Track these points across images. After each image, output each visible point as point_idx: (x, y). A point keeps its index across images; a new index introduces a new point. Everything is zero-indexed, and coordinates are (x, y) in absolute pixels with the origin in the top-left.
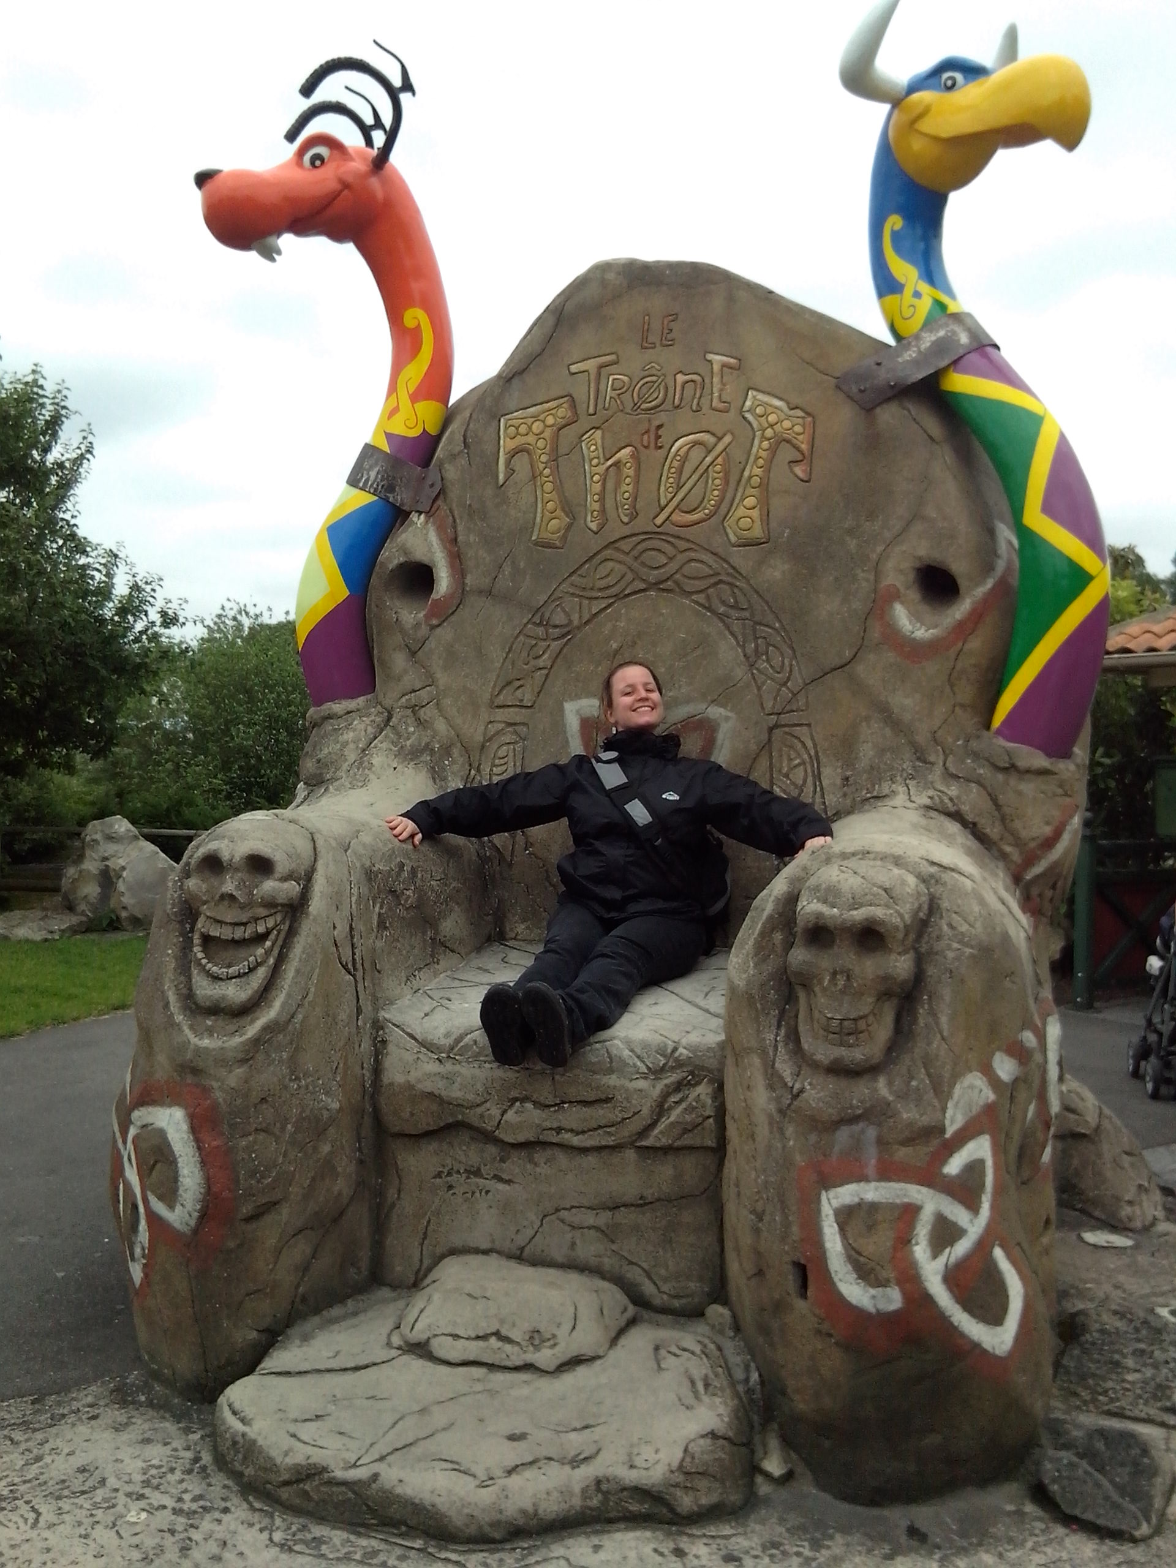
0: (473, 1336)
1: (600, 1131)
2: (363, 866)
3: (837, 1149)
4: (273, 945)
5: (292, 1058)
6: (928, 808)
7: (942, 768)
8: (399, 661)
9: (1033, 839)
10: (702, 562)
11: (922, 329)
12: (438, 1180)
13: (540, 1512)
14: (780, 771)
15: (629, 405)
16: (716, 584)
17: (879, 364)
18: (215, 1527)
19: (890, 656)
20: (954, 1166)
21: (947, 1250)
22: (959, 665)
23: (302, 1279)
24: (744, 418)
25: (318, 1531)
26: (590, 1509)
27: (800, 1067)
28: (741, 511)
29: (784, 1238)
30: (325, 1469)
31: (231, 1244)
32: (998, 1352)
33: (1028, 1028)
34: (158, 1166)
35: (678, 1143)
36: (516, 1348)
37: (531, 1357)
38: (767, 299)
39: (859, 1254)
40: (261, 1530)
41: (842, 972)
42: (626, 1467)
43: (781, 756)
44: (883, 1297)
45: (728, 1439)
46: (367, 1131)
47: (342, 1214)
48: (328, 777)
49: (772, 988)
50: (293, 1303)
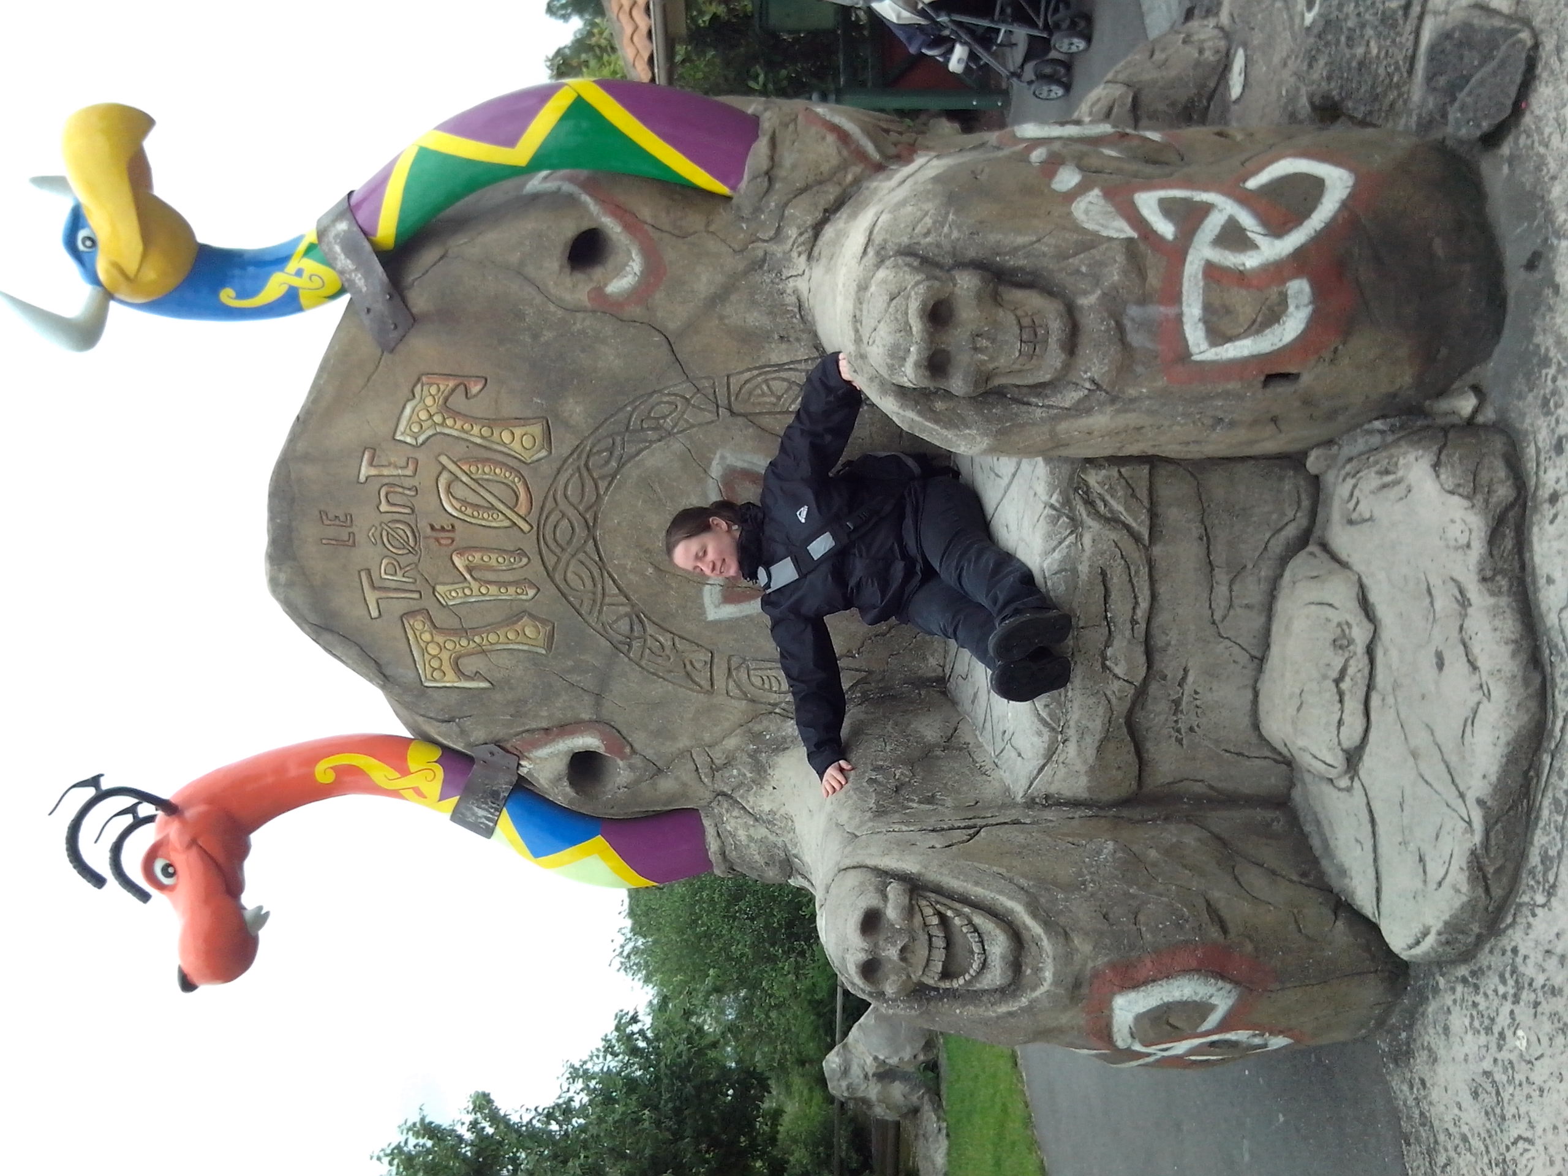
0: (1339, 705)
1: (1135, 581)
2: (871, 820)
3: (1149, 345)
5: (1063, 890)
6: (810, 257)
7: (770, 244)
8: (667, 785)
9: (840, 153)
10: (567, 484)
12: (1184, 742)
13: (1513, 637)
14: (775, 405)
15: (411, 558)
16: (588, 469)
17: (369, 310)
18: (1530, 962)
19: (659, 297)
20: (1166, 229)
21: (1249, 234)
22: (667, 227)
23: (1284, 877)
24: (423, 443)
25: (1534, 859)
26: (1511, 586)
27: (1069, 383)
28: (516, 446)
29: (1241, 397)
30: (1473, 853)
31: (1249, 947)
32: (1350, 184)
33: (1028, 156)
34: (1171, 1021)
35: (1146, 503)
36: (1352, 662)
37: (1360, 648)
38: (304, 422)
39: (1254, 321)
40: (1534, 915)
41: (974, 342)
42: (1469, 552)
43: (759, 404)
44: (1296, 298)
45: (1440, 452)
46: (1136, 813)
47: (1218, 838)
48: (783, 855)
49: (990, 410)
50: (1308, 886)
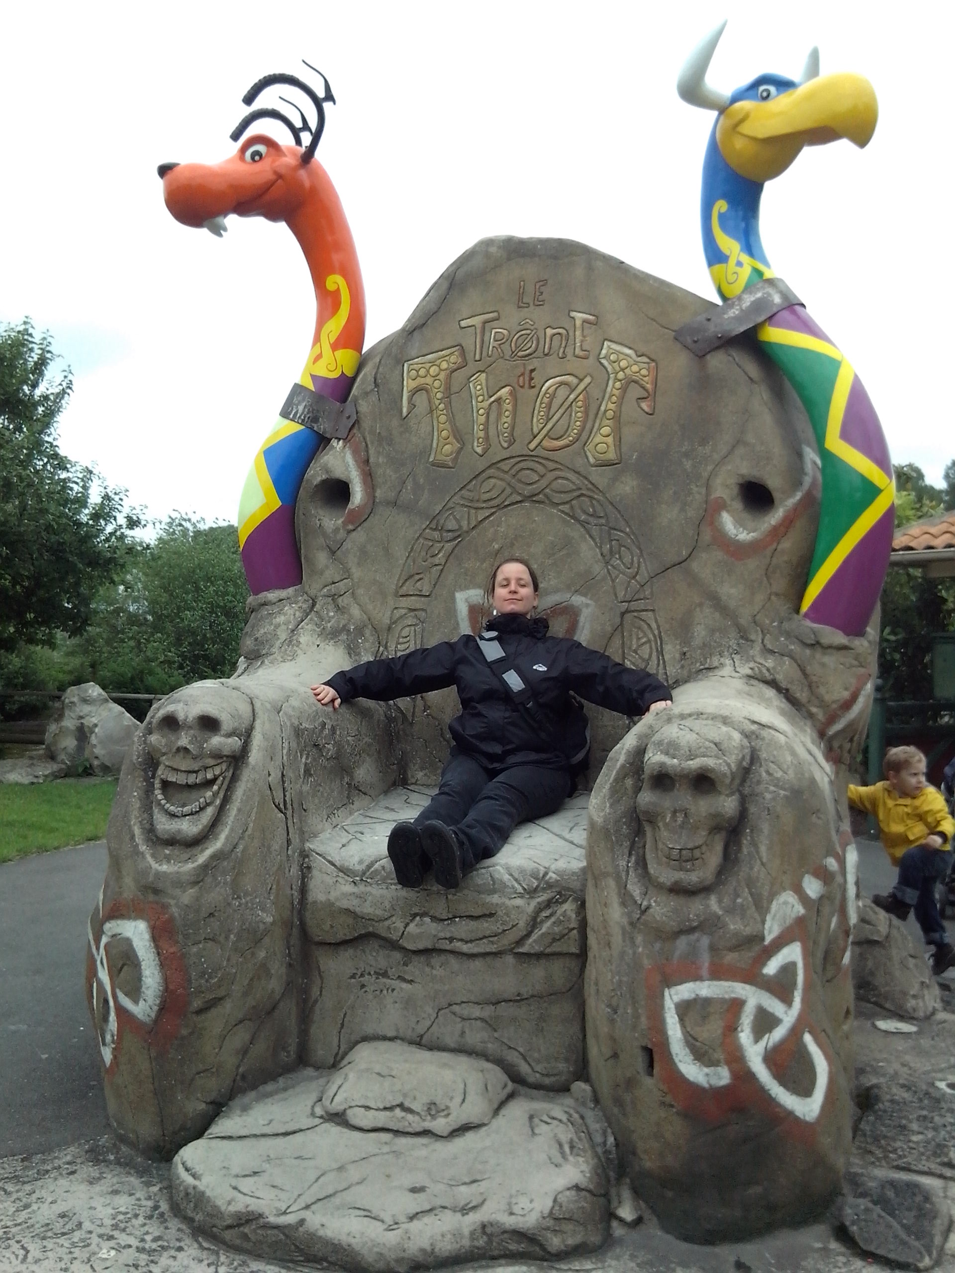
0: (381, 1107)
1: (485, 941)
2: (292, 724)
3: (677, 953)
4: (219, 788)
5: (233, 881)
6: (749, 677)
7: (761, 645)
8: (322, 558)
9: (834, 702)
10: (567, 479)
11: (743, 292)
12: (353, 980)
13: (436, 1250)
14: (630, 648)
15: (508, 353)
16: (579, 496)
17: (709, 320)
18: (171, 1262)
19: (718, 555)
20: (772, 968)
21: (767, 1036)
22: (774, 561)
23: (242, 1061)
24: (601, 364)
25: (255, 1266)
26: (478, 1248)
27: (647, 888)
28: (599, 438)
29: (634, 1028)
30: (261, 1216)
31: (184, 1032)
32: (808, 1119)
33: (831, 855)
34: (125, 968)
35: (548, 950)
36: (417, 1118)
37: (428, 1124)
38: (619, 267)
39: (696, 1039)
40: (209, 1265)
41: (681, 811)
42: (506, 1214)
43: (631, 635)
44: (715, 1074)
45: (589, 1191)
46: (295, 941)
47: (274, 1008)
48: (264, 652)
49: (625, 823)
50: (234, 1081)
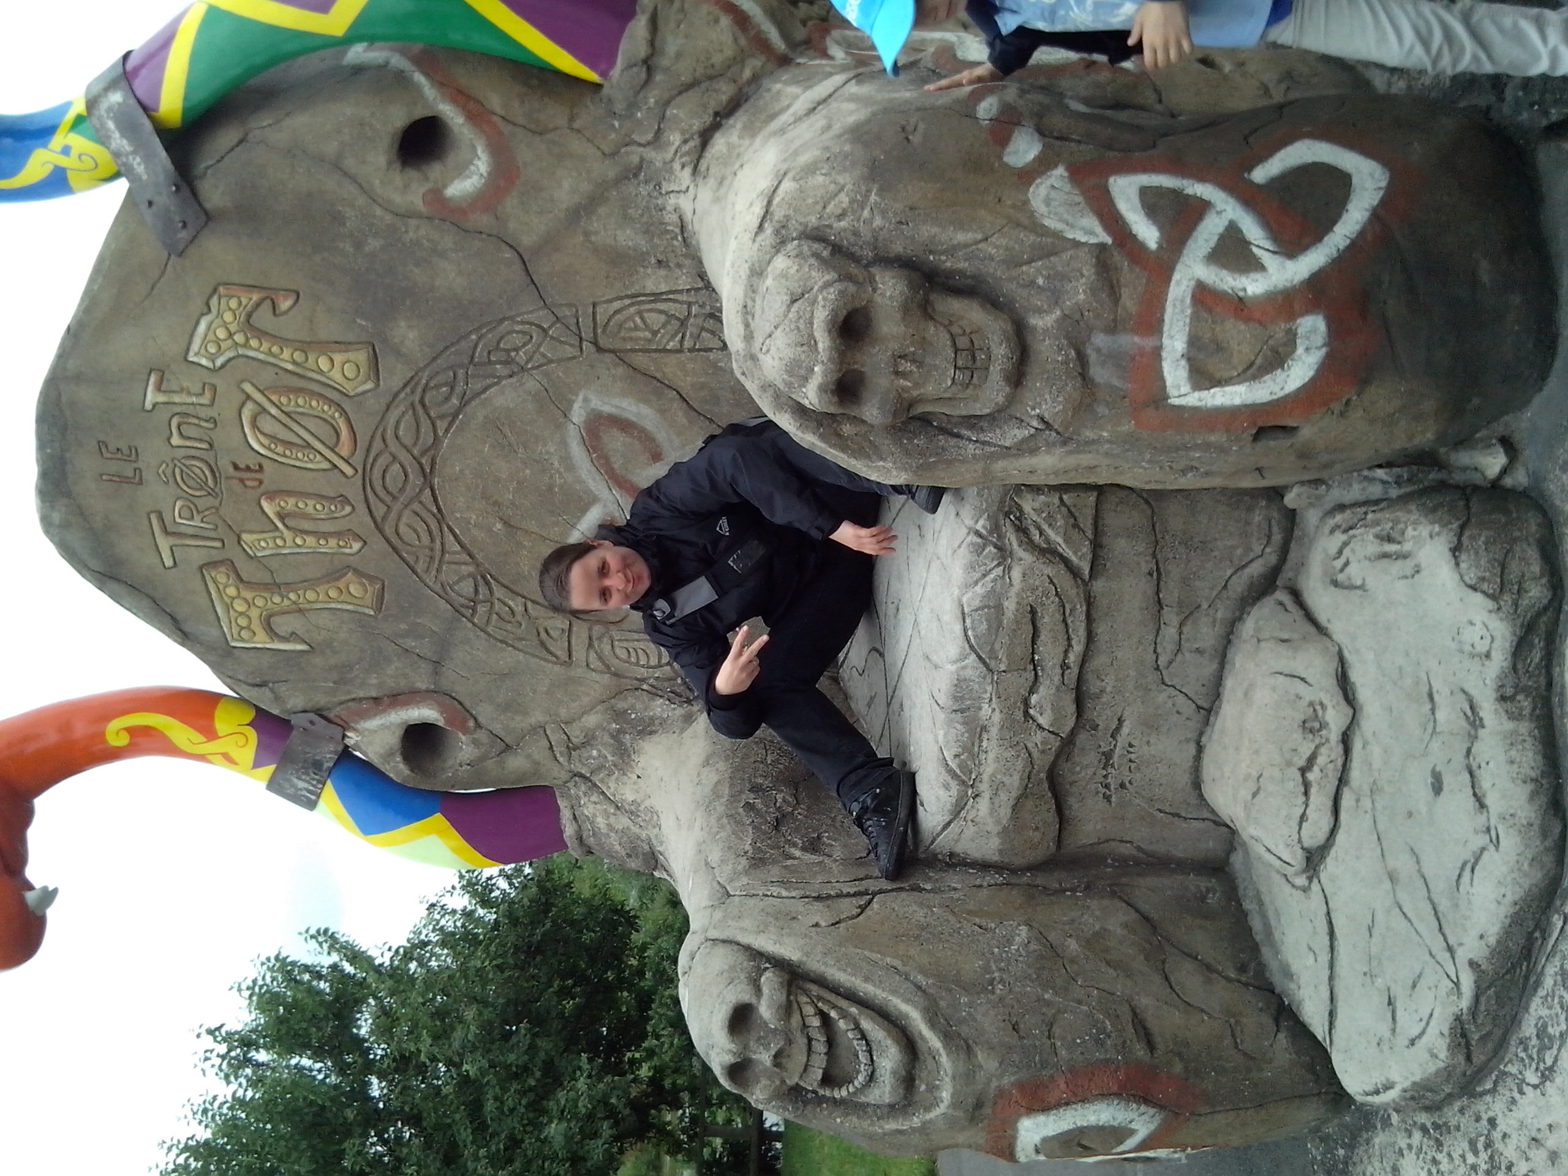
0: (1304, 799)
1: (1069, 621)
3: (1116, 383)
4: (834, 1007)
5: (966, 989)
6: (695, 171)
7: (647, 149)
8: (516, 764)
9: (736, 40)
10: (398, 422)
11: (108, 148)
12: (1113, 799)
13: (1533, 774)
14: (650, 341)
15: (211, 501)
16: (424, 406)
17: (150, 204)
18: (1512, 1143)
19: (511, 203)
20: (1148, 234)
21: (1255, 250)
22: (521, 120)
23: (1219, 973)
24: (223, 366)
25: (1528, 1028)
26: (1534, 709)
27: (1011, 417)
28: (336, 375)
29: (1222, 450)
30: (1458, 1018)
31: (1178, 1068)
32: (1384, 184)
33: (974, 110)
34: (1084, 1142)
35: (1090, 534)
36: (1323, 750)
37: (1334, 734)
38: (75, 335)
39: (1252, 364)
40: (1521, 1092)
41: (896, 365)
42: (1487, 663)
43: (631, 339)
44: (1308, 338)
45: (1462, 528)
46: (1050, 881)
47: (1146, 918)
48: (647, 847)
49: (910, 440)
50: (1246, 985)
